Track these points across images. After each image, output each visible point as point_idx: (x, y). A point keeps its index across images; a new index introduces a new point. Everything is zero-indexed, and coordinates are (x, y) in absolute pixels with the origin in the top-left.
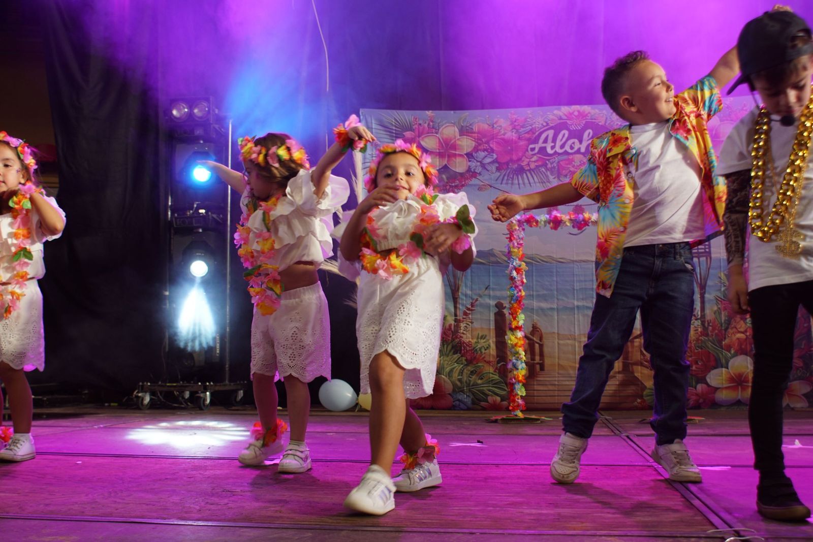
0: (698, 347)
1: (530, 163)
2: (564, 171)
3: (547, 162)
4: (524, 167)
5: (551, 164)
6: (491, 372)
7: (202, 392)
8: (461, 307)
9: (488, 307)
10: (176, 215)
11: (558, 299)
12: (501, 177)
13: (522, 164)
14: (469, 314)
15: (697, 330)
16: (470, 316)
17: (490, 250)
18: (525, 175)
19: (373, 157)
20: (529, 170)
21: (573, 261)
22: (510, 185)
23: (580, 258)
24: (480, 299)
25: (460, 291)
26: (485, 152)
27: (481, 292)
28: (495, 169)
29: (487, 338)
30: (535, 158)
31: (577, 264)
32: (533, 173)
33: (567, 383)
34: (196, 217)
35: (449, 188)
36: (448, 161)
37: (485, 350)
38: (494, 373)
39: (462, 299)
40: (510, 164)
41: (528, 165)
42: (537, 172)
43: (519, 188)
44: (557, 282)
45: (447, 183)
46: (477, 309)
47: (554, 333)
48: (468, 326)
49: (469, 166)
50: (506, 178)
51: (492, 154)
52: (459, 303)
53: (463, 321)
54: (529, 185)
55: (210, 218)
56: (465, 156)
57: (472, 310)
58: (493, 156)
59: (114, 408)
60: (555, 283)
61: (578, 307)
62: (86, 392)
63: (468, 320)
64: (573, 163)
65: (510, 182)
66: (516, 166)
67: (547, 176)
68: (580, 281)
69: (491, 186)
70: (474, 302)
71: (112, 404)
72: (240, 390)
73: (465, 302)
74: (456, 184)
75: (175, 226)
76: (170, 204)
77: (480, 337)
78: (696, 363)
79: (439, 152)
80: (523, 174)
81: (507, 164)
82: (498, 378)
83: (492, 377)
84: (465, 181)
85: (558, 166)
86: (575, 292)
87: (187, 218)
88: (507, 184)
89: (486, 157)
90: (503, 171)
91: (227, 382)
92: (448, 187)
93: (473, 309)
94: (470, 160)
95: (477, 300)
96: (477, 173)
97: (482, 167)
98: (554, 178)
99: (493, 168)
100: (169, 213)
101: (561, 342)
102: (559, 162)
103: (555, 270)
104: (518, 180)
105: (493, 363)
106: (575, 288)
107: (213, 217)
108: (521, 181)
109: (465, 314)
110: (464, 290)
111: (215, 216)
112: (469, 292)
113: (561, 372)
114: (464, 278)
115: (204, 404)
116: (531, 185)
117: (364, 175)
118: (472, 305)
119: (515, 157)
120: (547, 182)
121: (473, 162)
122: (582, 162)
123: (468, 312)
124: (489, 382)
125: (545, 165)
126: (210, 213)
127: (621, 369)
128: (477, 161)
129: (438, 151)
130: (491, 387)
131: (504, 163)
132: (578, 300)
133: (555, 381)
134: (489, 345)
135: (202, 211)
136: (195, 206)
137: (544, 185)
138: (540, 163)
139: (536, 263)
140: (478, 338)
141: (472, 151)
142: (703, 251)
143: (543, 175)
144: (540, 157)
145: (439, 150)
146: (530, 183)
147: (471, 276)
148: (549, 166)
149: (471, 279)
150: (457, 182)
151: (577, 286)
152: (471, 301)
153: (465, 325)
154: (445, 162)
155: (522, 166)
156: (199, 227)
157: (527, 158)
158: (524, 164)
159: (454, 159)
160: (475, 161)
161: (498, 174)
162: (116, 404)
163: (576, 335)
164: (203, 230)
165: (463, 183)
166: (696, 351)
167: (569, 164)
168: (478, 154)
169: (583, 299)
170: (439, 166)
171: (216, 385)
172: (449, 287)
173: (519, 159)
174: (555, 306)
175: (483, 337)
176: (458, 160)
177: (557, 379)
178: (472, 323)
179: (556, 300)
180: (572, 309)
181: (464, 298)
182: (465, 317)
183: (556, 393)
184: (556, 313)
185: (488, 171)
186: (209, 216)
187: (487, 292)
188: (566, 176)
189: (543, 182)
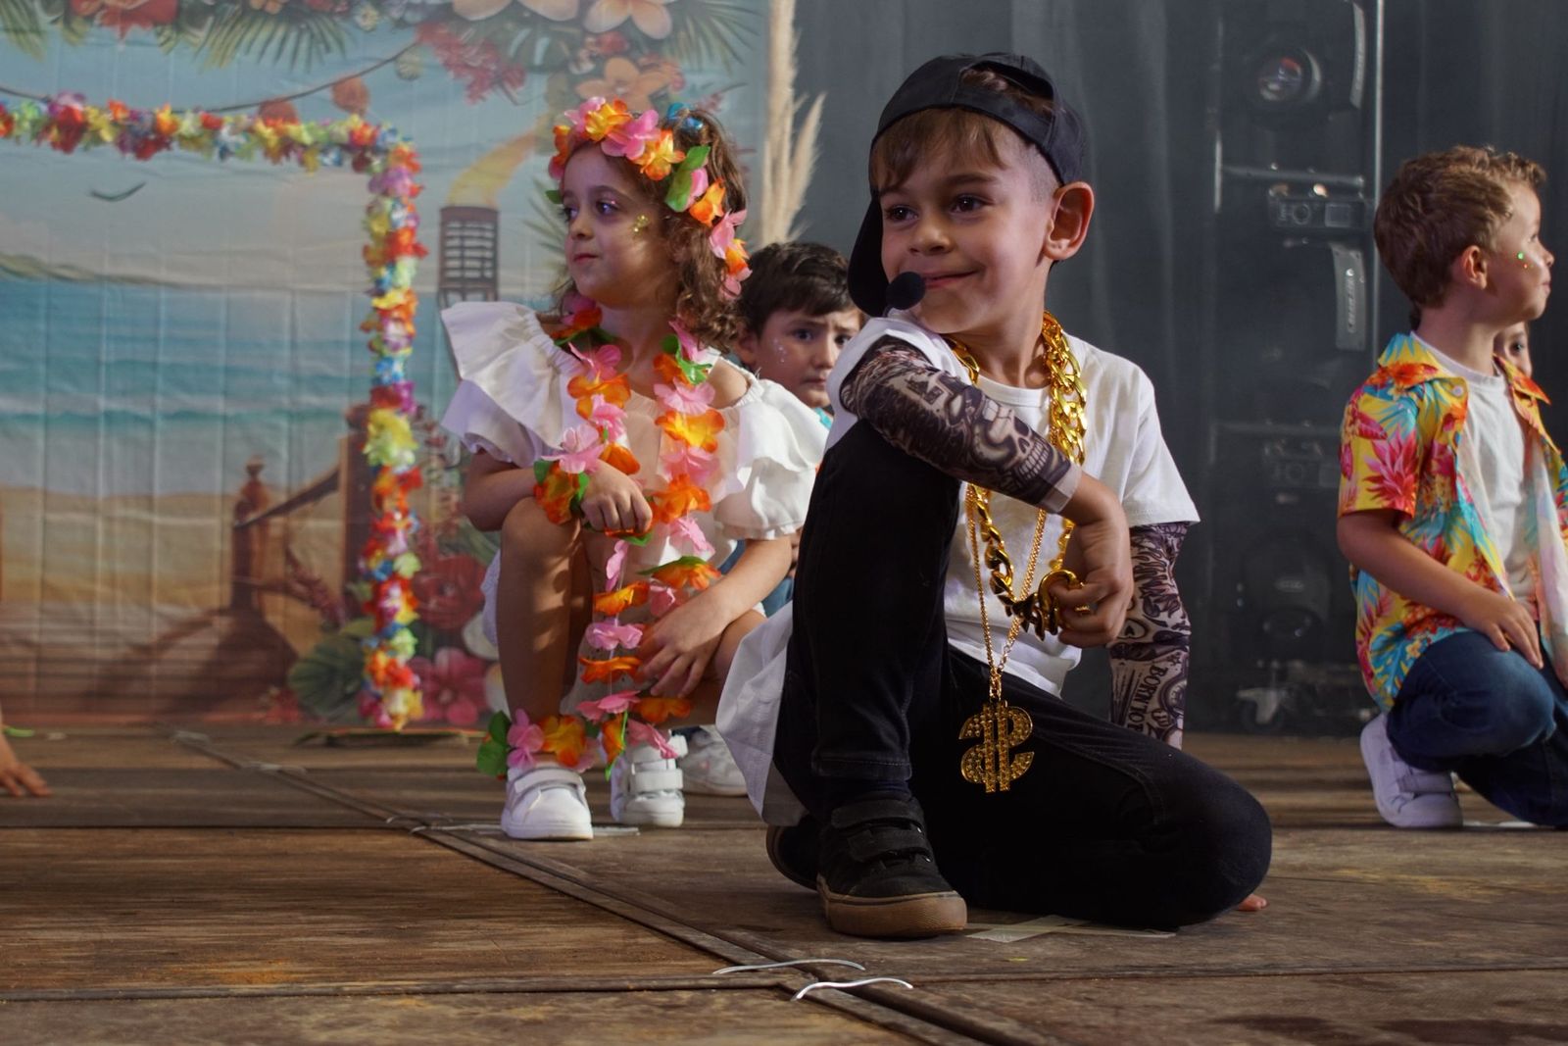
0: (448, 546)
2: (84, 5)
11: (49, 390)
15: (446, 499)
21: (101, 279)
23: (121, 271)
33: (68, 639)
47: (31, 490)
61: (109, 416)
67: (32, 14)
78: (440, 592)
86: (103, 369)
98: (54, 22)
101: (53, 517)
106: (104, 358)
113: (50, 605)
120: (31, 31)
127: (227, 601)
133: (31, 631)
137: (21, 37)
142: (476, 274)
143: (20, 12)
151: (108, 353)
166: (441, 558)
169: (124, 393)
174: (38, 409)
177: (35, 626)
180: (92, 420)
184: (39, 433)
188: (90, 18)
189: (18, 31)
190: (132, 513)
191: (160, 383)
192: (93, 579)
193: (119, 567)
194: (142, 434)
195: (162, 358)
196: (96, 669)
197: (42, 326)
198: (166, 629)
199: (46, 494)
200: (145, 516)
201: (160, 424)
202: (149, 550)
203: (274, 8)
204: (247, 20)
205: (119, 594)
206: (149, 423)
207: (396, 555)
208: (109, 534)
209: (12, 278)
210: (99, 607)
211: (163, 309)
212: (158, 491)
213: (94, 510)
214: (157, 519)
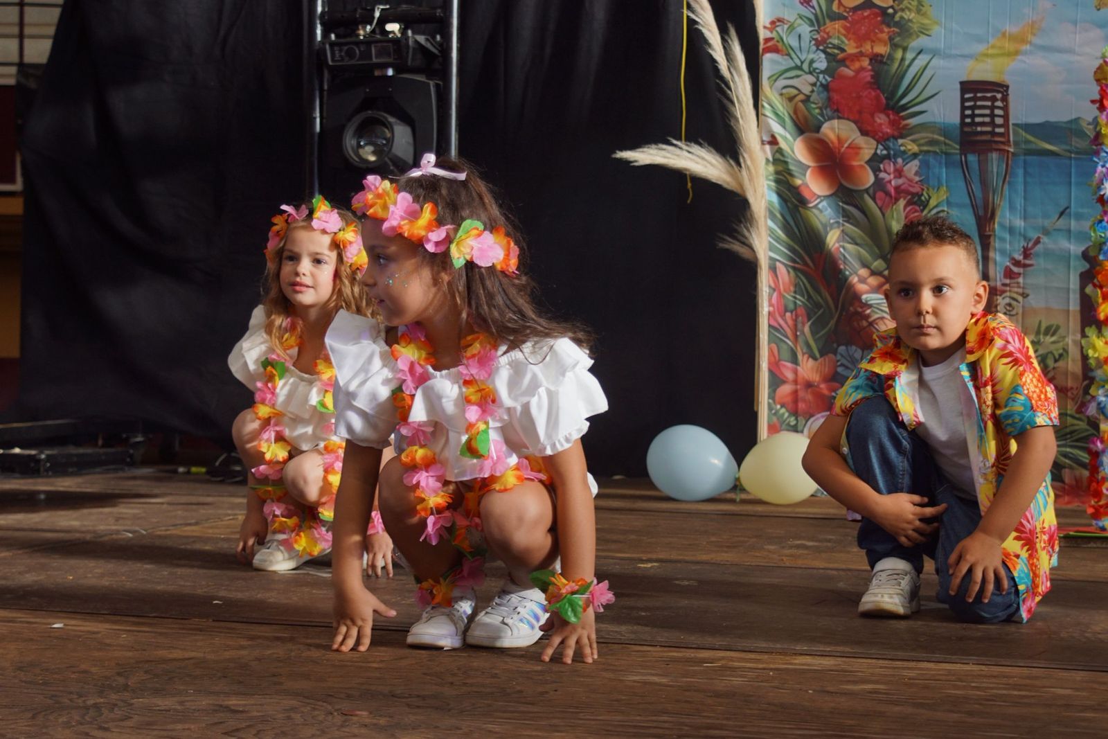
6: (1069, 412)
8: (998, 258)
9: (1065, 258)
10: (333, 36)
14: (1020, 274)
16: (1021, 280)
17: (1071, 122)
24: (1045, 239)
25: (997, 220)
27: (1047, 223)
29: (1061, 332)
34: (377, 42)
37: (1056, 361)
38: (1077, 416)
39: (1003, 240)
46: (1039, 263)
48: (1014, 303)
52: (995, 249)
53: (1004, 292)
55: (411, 42)
57: (1025, 266)
59: (197, 479)
62: (139, 439)
63: (1016, 290)
70: (1030, 245)
71: (194, 469)
73: (1008, 246)
75: (330, 63)
76: (319, 9)
77: (1043, 329)
82: (1088, 427)
83: (1073, 425)
87: (359, 43)
93: (1027, 262)
95: (1037, 242)
100: (319, 32)
105: (1075, 392)
107: (416, 42)
109: (1009, 274)
110: (1007, 217)
111: (421, 39)
112: (1019, 223)
114: (1006, 187)
118: (1026, 253)
123: (1015, 269)
124: (1066, 434)
126: (410, 33)
130: (1071, 447)
134: (1066, 350)
135: (393, 27)
136: (377, 14)
140: (1038, 333)
147: (1025, 183)
149: (1025, 191)
152: (1023, 243)
153: (1007, 300)
156: (386, 66)
162: (203, 470)
164: (395, 70)
172: (971, 210)
175: (1050, 331)
178: (1025, 296)
181: (1007, 236)
182: (1008, 281)
186: (407, 39)
187: (1062, 223)
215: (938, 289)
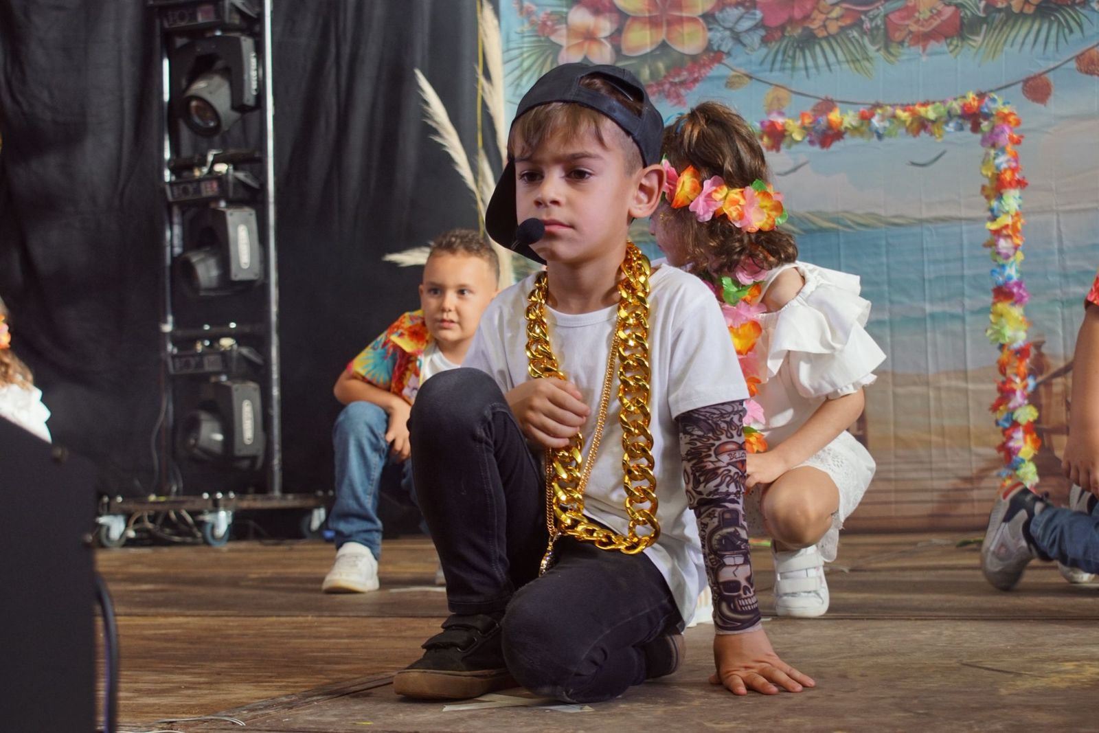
1: (827, 23)
2: (897, 34)
3: (863, 17)
4: (816, 32)
5: (871, 20)
7: (211, 512)
11: (891, 302)
12: (770, 58)
13: (812, 27)
18: (818, 49)
19: (523, 37)
20: (826, 38)
21: (921, 222)
22: (788, 72)
23: (934, 214)
26: (740, 8)
28: (760, 42)
30: (836, 12)
31: (930, 226)
32: (834, 44)
33: (914, 475)
34: (205, 180)
35: (669, 90)
36: (668, 33)
40: (789, 29)
41: (825, 27)
42: (843, 40)
43: (808, 76)
44: (888, 266)
45: (665, 77)
49: (710, 40)
50: (780, 57)
51: (753, 11)
54: (826, 68)
56: (701, 20)
58: (754, 14)
60: (885, 269)
61: (933, 316)
64: (917, 15)
65: (788, 65)
66: (799, 31)
67: (863, 47)
68: (936, 262)
69: (751, 78)
72: (318, 507)
74: (682, 78)
75: (171, 200)
76: (167, 157)
79: (650, 18)
80: (814, 48)
81: (782, 28)
84: (699, 71)
85: (885, 23)
86: (927, 285)
87: (194, 182)
88: (783, 69)
89: (741, 18)
90: (773, 44)
91: (277, 493)
92: (667, 86)
94: (711, 27)
96: (723, 52)
97: (733, 38)
98: (878, 50)
99: (756, 38)
102: (886, 16)
103: (884, 242)
104: (805, 60)
106: (926, 276)
108: (810, 63)
111: (241, 175)
113: (901, 452)
115: (213, 535)
116: (830, 70)
117: (506, 76)
119: (798, 14)
120: (864, 59)
121: (717, 30)
122: (935, 11)
125: (858, 24)
128: (725, 29)
129: (647, 15)
131: (776, 28)
132: (932, 302)
133: (890, 471)
135: (221, 168)
136: (210, 158)
137: (858, 65)
138: (848, 21)
139: (846, 229)
141: (713, 8)
143: (855, 47)
144: (847, 9)
145: (649, 11)
146: (828, 65)
148: (867, 25)
150: (685, 75)
151: (930, 272)
154: (662, 35)
155: (811, 31)
156: (217, 199)
157: (822, 13)
158: (814, 26)
159: (678, 28)
160: (721, 29)
161: (764, 51)
163: (930, 374)
165: (696, 75)
167: (909, 17)
168: (725, 14)
169: (942, 300)
170: (652, 43)
171: (241, 499)
173: (807, 17)
176: (687, 28)
177: (892, 467)
179: (887, 303)
183: (892, 497)
184: (887, 331)
185: (745, 45)
188: (901, 43)
189: (855, 61)
190: (954, 383)
191: (967, 290)
192: (930, 432)
193: (947, 422)
194: (956, 326)
195: (967, 272)
196: (935, 496)
197: (884, 260)
198: (983, 465)
199: (894, 374)
200: (962, 384)
201: (968, 318)
202: (967, 408)
203: (1029, 10)
204: (1010, 23)
205: (948, 442)
206: (962, 319)
207: (1015, 409)
208: (939, 399)
209: (862, 229)
210: (934, 452)
211: (965, 236)
212: (970, 366)
213: (927, 384)
214: (971, 386)
215: (461, 291)
